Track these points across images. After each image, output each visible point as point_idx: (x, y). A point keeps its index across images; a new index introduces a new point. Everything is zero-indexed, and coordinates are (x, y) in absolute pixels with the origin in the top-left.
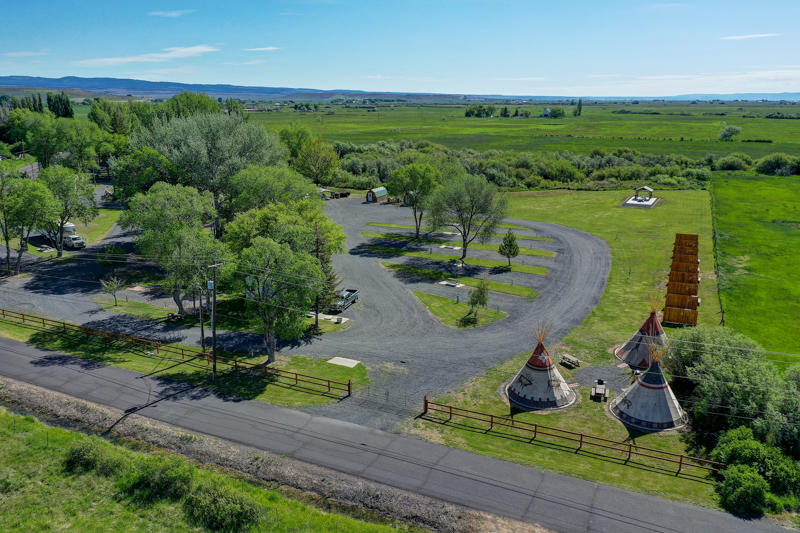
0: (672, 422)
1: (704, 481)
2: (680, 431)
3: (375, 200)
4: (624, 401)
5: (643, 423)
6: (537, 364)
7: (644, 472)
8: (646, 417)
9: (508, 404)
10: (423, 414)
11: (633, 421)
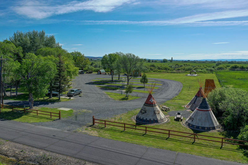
0: (214, 127)
1: (237, 151)
2: (218, 131)
3: (100, 73)
4: (190, 119)
5: (200, 128)
6: (149, 103)
7: (203, 147)
8: (202, 125)
9: (135, 122)
10: (92, 125)
11: (195, 127)
